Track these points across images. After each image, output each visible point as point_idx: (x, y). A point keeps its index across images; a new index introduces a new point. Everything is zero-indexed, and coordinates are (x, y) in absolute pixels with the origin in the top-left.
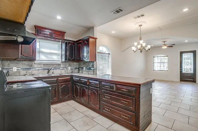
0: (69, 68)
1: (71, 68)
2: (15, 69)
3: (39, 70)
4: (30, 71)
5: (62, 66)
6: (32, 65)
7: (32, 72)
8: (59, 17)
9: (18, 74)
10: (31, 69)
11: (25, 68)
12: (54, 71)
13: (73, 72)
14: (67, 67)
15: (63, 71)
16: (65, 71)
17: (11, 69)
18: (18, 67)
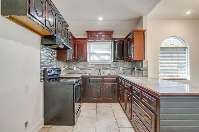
0: (121, 68)
1: (123, 68)
2: (75, 69)
3: (91, 69)
4: (85, 70)
5: (112, 66)
6: (86, 66)
7: (86, 71)
8: (101, 19)
9: (77, 72)
10: (85, 68)
11: (82, 68)
12: (105, 71)
13: (125, 72)
14: (117, 67)
15: (114, 71)
16: (116, 72)
17: (73, 68)
18: (77, 66)
